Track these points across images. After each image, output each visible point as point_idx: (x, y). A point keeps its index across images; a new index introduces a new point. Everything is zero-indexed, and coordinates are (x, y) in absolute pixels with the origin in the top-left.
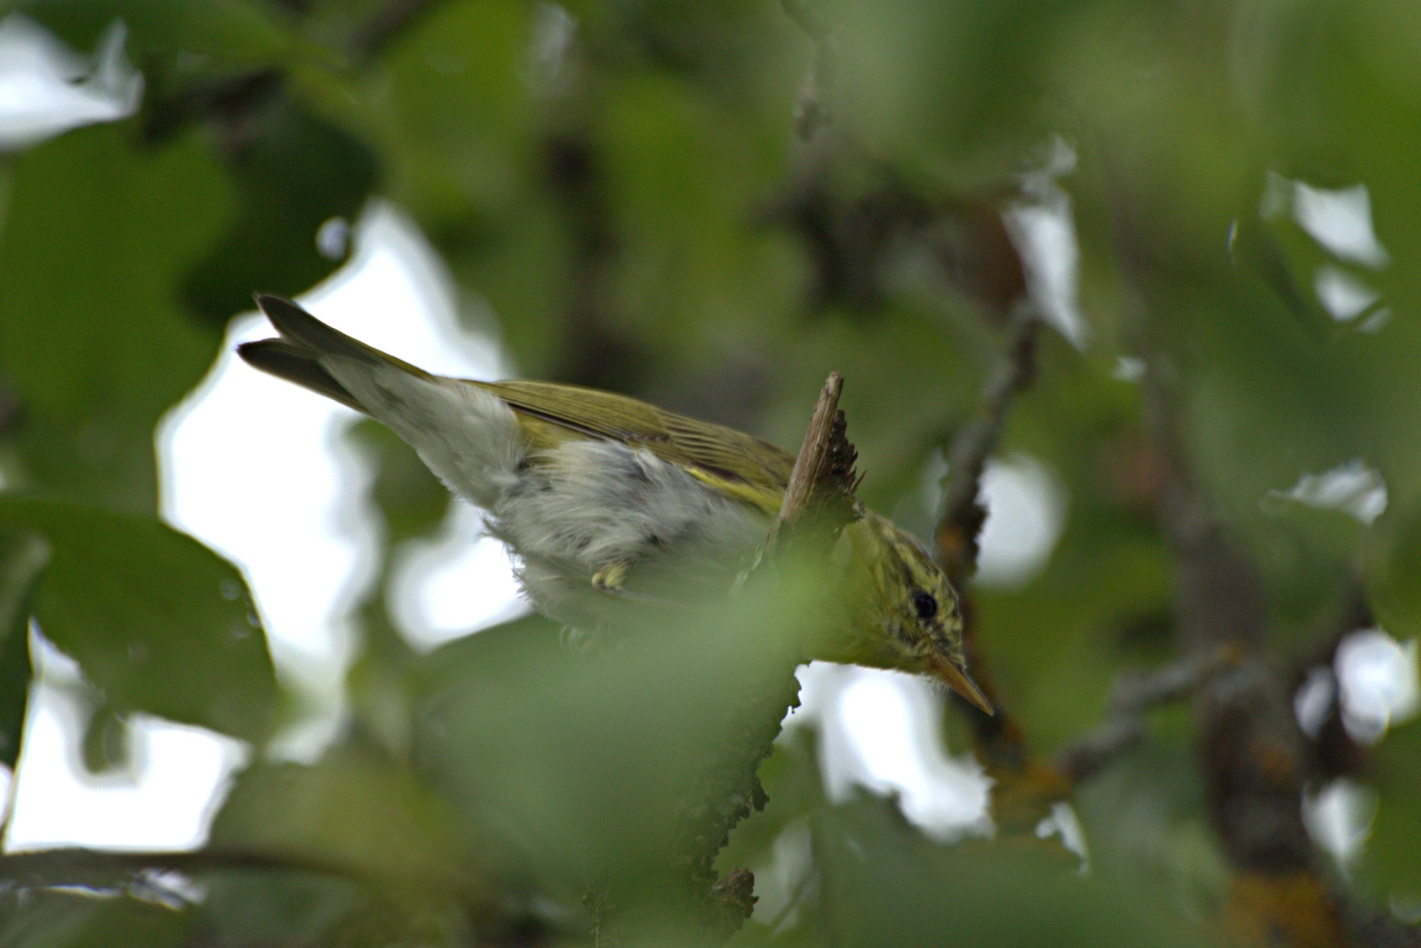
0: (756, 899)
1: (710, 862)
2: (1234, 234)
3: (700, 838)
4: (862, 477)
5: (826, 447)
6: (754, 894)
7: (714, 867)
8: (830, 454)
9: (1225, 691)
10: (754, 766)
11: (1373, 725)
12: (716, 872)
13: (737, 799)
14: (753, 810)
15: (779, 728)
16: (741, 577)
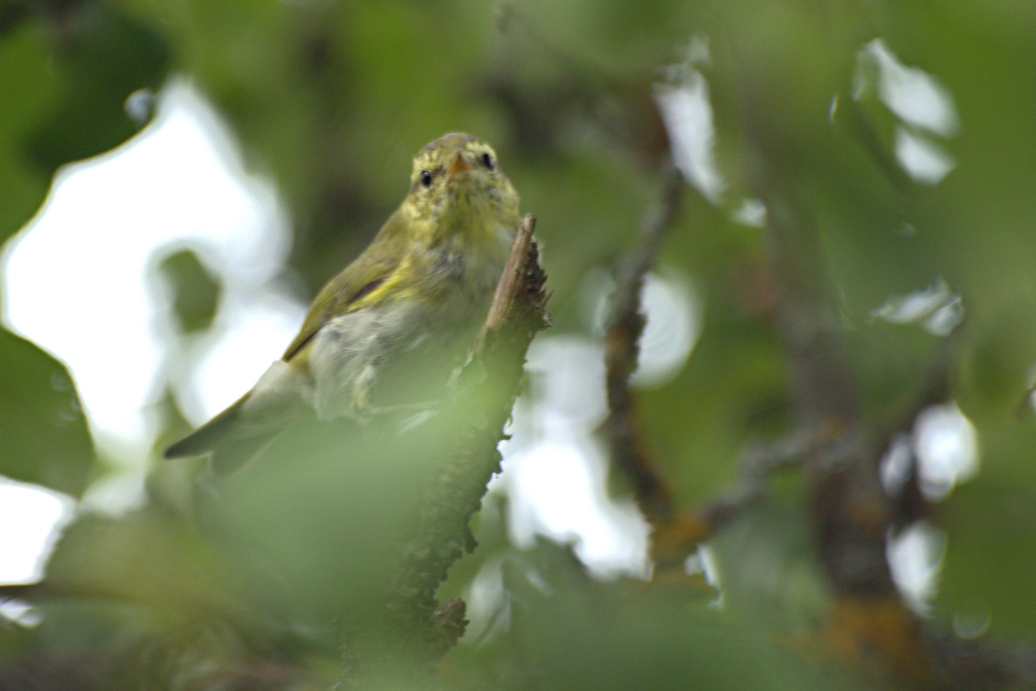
0: (467, 622)
1: (432, 593)
2: (834, 107)
3: (424, 574)
4: (550, 295)
5: (522, 271)
6: (466, 618)
7: (436, 596)
8: (526, 277)
9: (828, 460)
10: (467, 518)
11: (943, 485)
12: (436, 601)
13: (453, 545)
14: (465, 554)
15: (484, 490)
16: (457, 372)
